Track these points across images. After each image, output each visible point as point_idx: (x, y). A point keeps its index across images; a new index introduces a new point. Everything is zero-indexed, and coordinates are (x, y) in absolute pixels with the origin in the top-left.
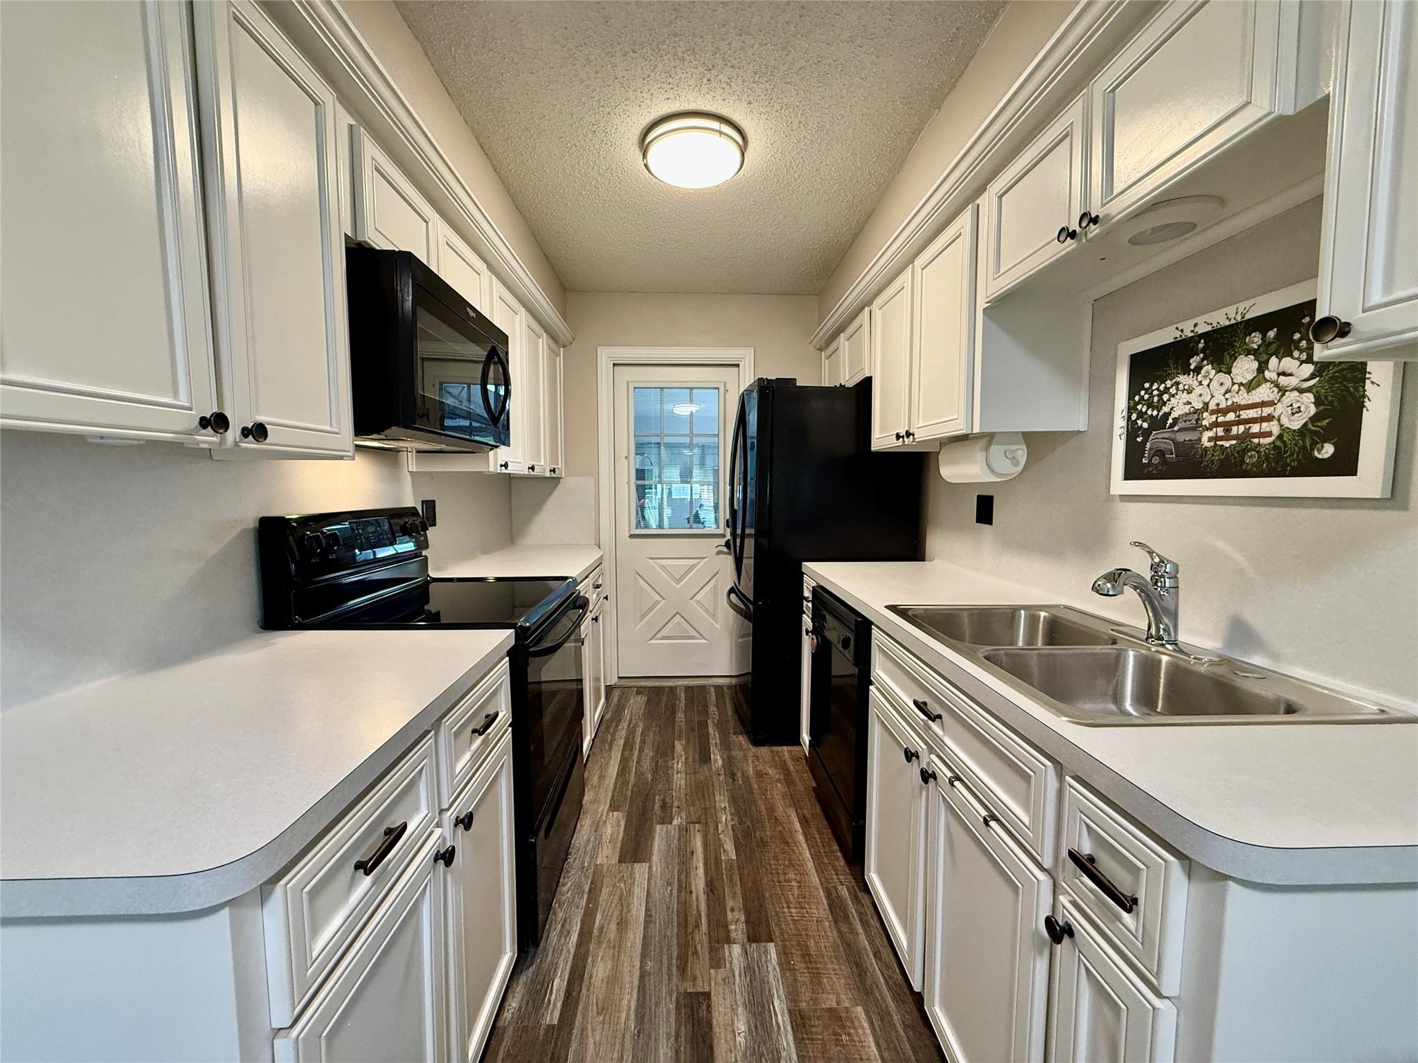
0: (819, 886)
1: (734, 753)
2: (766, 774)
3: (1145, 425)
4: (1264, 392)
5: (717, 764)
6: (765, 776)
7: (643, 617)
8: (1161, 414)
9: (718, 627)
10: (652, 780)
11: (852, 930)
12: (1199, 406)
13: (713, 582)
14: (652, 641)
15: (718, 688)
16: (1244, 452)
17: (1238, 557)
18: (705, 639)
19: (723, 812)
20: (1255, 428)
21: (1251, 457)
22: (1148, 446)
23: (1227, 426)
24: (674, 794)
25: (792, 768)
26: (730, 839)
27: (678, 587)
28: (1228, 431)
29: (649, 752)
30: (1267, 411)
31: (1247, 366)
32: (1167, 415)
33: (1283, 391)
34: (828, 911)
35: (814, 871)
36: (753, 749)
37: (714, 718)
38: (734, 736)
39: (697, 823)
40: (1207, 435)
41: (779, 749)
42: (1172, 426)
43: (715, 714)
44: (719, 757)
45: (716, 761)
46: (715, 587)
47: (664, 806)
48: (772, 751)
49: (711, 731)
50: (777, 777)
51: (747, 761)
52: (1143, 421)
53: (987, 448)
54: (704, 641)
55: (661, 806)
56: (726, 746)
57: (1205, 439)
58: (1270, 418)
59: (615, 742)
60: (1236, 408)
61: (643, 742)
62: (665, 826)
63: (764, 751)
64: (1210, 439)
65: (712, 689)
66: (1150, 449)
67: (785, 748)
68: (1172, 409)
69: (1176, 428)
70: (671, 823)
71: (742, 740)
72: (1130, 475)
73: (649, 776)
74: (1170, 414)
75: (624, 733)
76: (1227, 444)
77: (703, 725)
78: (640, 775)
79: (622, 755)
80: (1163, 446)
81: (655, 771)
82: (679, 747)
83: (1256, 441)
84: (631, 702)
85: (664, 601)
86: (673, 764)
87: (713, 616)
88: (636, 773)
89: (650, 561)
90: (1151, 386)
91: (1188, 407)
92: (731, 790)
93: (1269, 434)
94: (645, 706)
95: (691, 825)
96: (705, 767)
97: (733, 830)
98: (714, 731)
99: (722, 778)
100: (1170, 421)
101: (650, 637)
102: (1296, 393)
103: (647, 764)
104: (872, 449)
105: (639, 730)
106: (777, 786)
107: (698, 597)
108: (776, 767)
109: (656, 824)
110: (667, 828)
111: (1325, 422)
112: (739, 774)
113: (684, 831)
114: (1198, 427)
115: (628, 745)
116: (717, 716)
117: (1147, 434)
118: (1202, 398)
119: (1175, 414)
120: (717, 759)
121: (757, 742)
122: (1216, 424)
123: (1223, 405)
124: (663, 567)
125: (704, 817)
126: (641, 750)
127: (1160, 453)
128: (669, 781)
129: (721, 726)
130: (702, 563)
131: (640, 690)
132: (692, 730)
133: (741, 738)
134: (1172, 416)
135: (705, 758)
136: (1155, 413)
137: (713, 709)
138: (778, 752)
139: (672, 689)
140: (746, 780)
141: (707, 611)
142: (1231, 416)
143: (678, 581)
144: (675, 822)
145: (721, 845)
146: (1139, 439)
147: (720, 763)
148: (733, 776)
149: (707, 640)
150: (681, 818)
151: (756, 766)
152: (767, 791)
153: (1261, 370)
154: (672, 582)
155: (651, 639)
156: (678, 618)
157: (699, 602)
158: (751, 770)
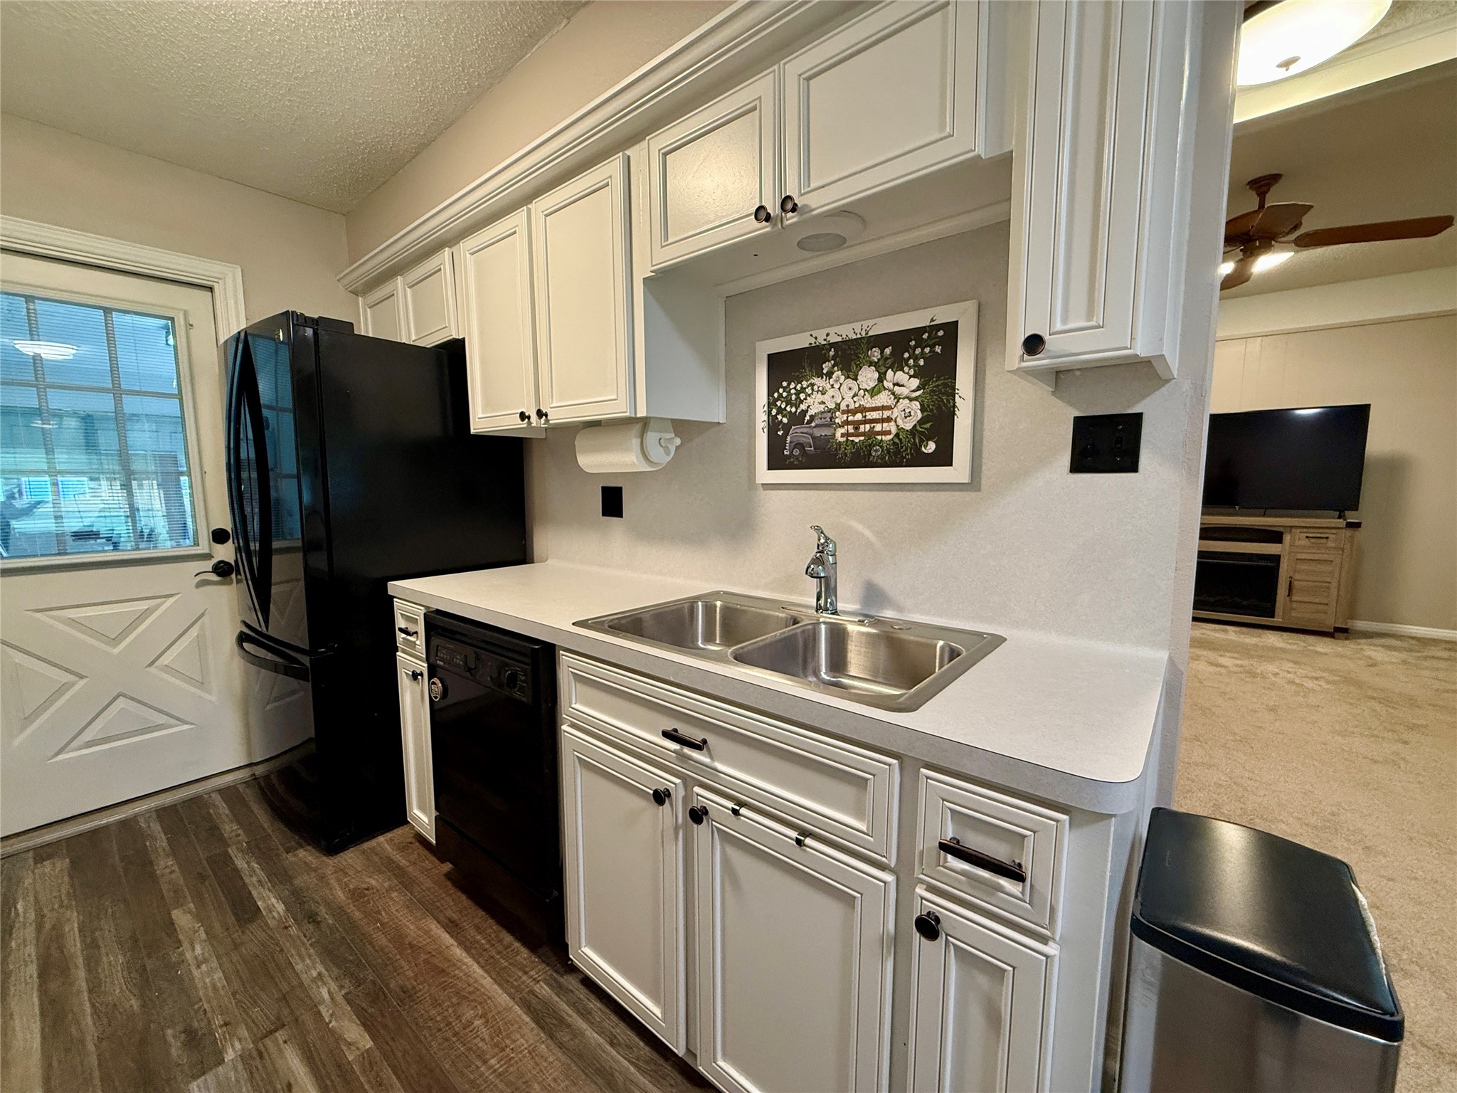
0: (511, 1003)
1: (298, 882)
2: (367, 889)
3: (785, 420)
4: (883, 399)
5: (275, 914)
6: (366, 892)
7: (29, 720)
8: (799, 411)
9: (213, 699)
10: (143, 1006)
11: (576, 1034)
12: (833, 406)
13: (194, 632)
14: (61, 757)
15: (226, 792)
16: (871, 446)
17: (867, 533)
18: (187, 723)
19: (320, 983)
20: (878, 427)
21: (876, 451)
22: (789, 439)
23: (856, 425)
24: (206, 1006)
25: (403, 863)
26: (351, 1021)
27: (116, 651)
28: (857, 428)
29: (114, 961)
30: (886, 414)
31: (870, 375)
32: (804, 412)
33: (898, 398)
34: (537, 1030)
35: (496, 987)
36: (331, 863)
37: (239, 842)
38: (290, 856)
39: (276, 1031)
40: (840, 431)
41: (373, 843)
42: (809, 422)
43: (238, 835)
44: (274, 900)
45: (270, 909)
46: (200, 639)
47: (192, 1039)
48: (364, 852)
49: (240, 863)
50: (386, 885)
51: (328, 884)
52: (783, 417)
53: (642, 436)
54: (186, 727)
55: (185, 1044)
56: (279, 877)
57: (838, 435)
58: (889, 420)
59: (13, 978)
60: (862, 410)
61: (92, 946)
62: (209, 1077)
63: (350, 857)
64: (843, 435)
65: (217, 798)
66: (791, 442)
67: (381, 839)
68: (808, 407)
69: (813, 424)
70: (221, 1061)
71: (306, 855)
72: (772, 466)
73: (133, 1002)
74: (807, 411)
75: (31, 950)
76: (857, 440)
77: (222, 864)
78: (107, 1013)
79: (43, 992)
80: (803, 440)
82: (182, 919)
83: (879, 437)
84: (28, 882)
85: (82, 682)
86: (182, 954)
87: (201, 684)
88: (96, 1012)
89: (38, 615)
90: (789, 385)
91: (823, 406)
92: (318, 941)
93: (889, 433)
94: (71, 877)
95: (267, 1041)
96: (253, 927)
97: (349, 1002)
98: (247, 863)
99: (294, 931)
100: (807, 418)
101: (56, 750)
102: (907, 401)
104: (473, 431)
105: (72, 929)
106: (391, 898)
107: (164, 661)
108: (380, 872)
109: (187, 1083)
110: (217, 1076)
111: (928, 426)
112: (322, 911)
113: (256, 1061)
114: (831, 424)
116: (243, 837)
117: (787, 428)
118: (835, 399)
119: (811, 412)
120: (272, 904)
121: (332, 849)
122: (847, 423)
123: (852, 407)
124: (73, 622)
125: (286, 1012)
126: (92, 964)
127: (800, 446)
128: (184, 987)
129: (259, 849)
130: (164, 607)
131: (43, 854)
132: (202, 878)
133: (302, 853)
134: (810, 413)
135: (246, 911)
136: (793, 410)
137: (229, 828)
138: (373, 849)
139: (126, 825)
140: (339, 912)
141: (189, 680)
142: (859, 417)
143: (116, 641)
144: (230, 1055)
145: (338, 1038)
146: (780, 433)
147: (280, 907)
148: (312, 918)
149: (193, 724)
150: (240, 1040)
151: (346, 885)
152: (379, 912)
153: (881, 379)
154: (102, 646)
155: (57, 754)
156: (121, 703)
157: (167, 669)
158: (340, 895)
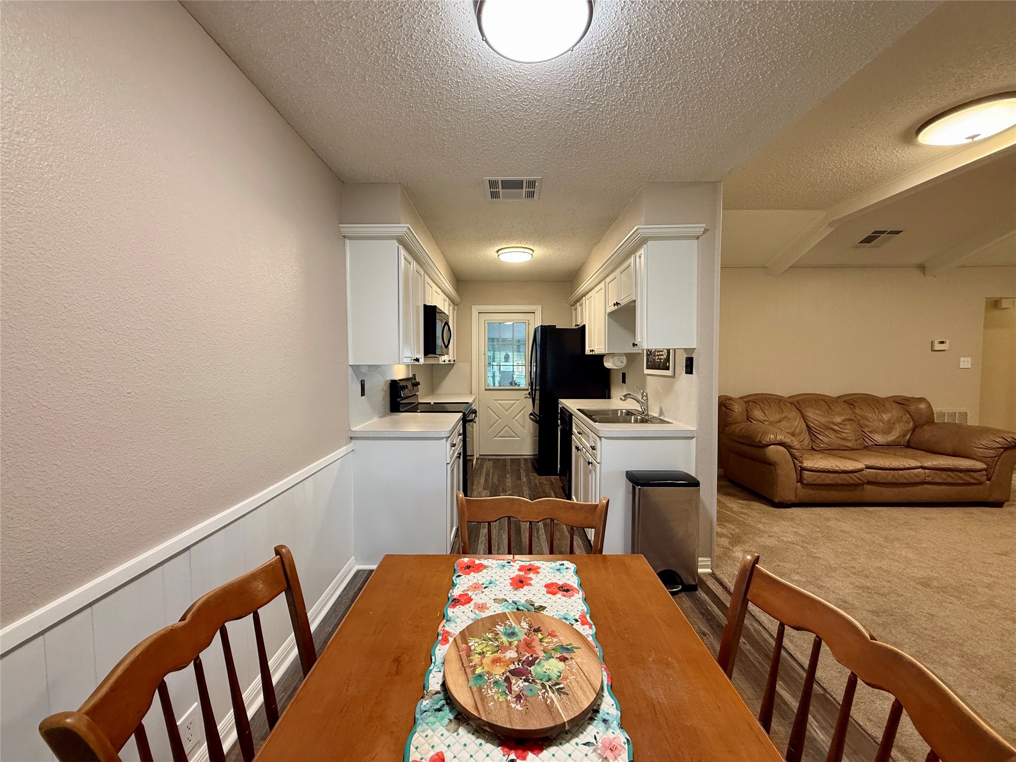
1: (530, 477)
2: (542, 482)
7: (491, 427)
9: (525, 432)
13: (523, 411)
15: (525, 460)
18: (519, 437)
19: (526, 491)
24: (507, 487)
26: (528, 496)
27: (507, 413)
29: (496, 477)
36: (539, 477)
38: (531, 473)
39: (515, 493)
40: (656, 358)
41: (550, 477)
44: (525, 478)
45: (523, 479)
46: (524, 413)
47: (503, 489)
48: (547, 477)
49: (522, 472)
50: (547, 483)
51: (536, 479)
53: (613, 358)
56: (527, 476)
58: (662, 355)
59: (482, 474)
61: (493, 474)
62: (504, 493)
63: (544, 477)
65: (523, 460)
70: (506, 493)
72: (647, 368)
75: (485, 472)
77: (518, 470)
78: (493, 483)
79: (485, 477)
80: (651, 360)
81: (499, 481)
82: (508, 476)
84: (486, 463)
85: (500, 420)
87: (523, 427)
88: (491, 482)
89: (494, 401)
92: (529, 486)
93: (662, 359)
94: (494, 463)
96: (519, 480)
99: (526, 483)
103: (495, 480)
104: (586, 354)
105: (491, 471)
106: (547, 486)
107: (516, 418)
108: (547, 481)
112: (532, 483)
115: (487, 475)
116: (524, 467)
117: (649, 356)
121: (540, 474)
122: (657, 355)
124: (500, 404)
125: (518, 492)
127: (651, 362)
128: (505, 484)
129: (526, 470)
130: (518, 403)
131: (490, 460)
132: (514, 471)
133: (534, 474)
135: (519, 478)
137: (522, 466)
139: (505, 460)
140: (535, 484)
141: (521, 425)
143: (507, 410)
147: (525, 480)
148: (530, 483)
151: (539, 480)
152: (543, 487)
154: (504, 411)
155: (494, 437)
156: (507, 427)
157: (516, 420)
158: (537, 482)
